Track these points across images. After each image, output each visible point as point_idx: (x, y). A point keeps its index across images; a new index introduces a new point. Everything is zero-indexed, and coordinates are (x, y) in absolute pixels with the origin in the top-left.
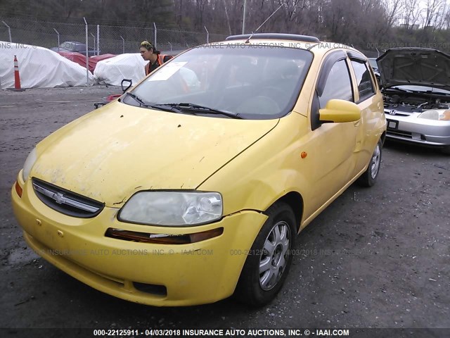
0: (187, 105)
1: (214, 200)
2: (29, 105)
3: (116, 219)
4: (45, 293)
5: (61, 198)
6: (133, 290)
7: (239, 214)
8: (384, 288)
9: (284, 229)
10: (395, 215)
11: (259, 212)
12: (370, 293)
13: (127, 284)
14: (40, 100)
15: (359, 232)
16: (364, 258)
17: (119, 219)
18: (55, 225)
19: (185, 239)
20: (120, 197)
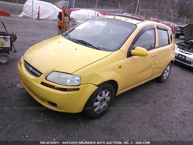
0: (83, 41)
1: (78, 78)
2: (41, 27)
3: (45, 79)
4: (24, 99)
5: (31, 68)
6: (48, 103)
7: (87, 85)
8: (145, 123)
9: (108, 93)
10: (166, 96)
11: (95, 85)
12: (138, 124)
13: (46, 101)
14: (45, 25)
15: (147, 100)
16: (143, 110)
17: (46, 79)
18: (27, 77)
19: (65, 90)
20: (47, 72)
